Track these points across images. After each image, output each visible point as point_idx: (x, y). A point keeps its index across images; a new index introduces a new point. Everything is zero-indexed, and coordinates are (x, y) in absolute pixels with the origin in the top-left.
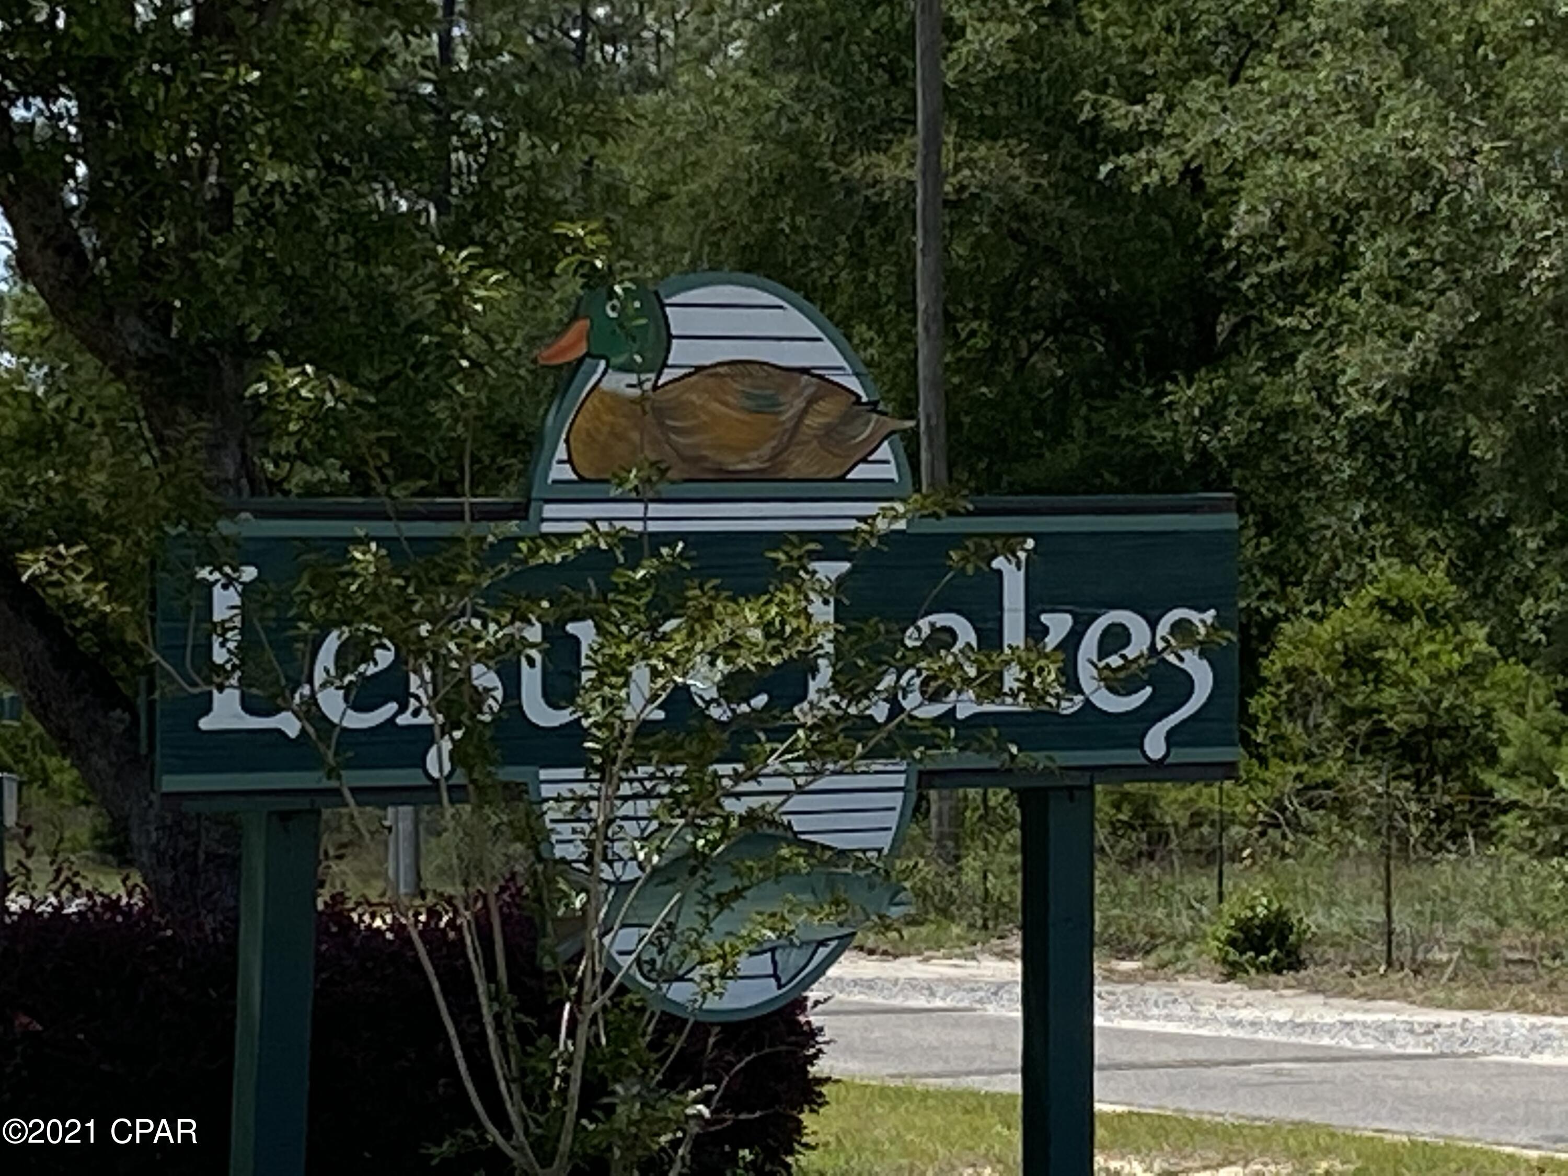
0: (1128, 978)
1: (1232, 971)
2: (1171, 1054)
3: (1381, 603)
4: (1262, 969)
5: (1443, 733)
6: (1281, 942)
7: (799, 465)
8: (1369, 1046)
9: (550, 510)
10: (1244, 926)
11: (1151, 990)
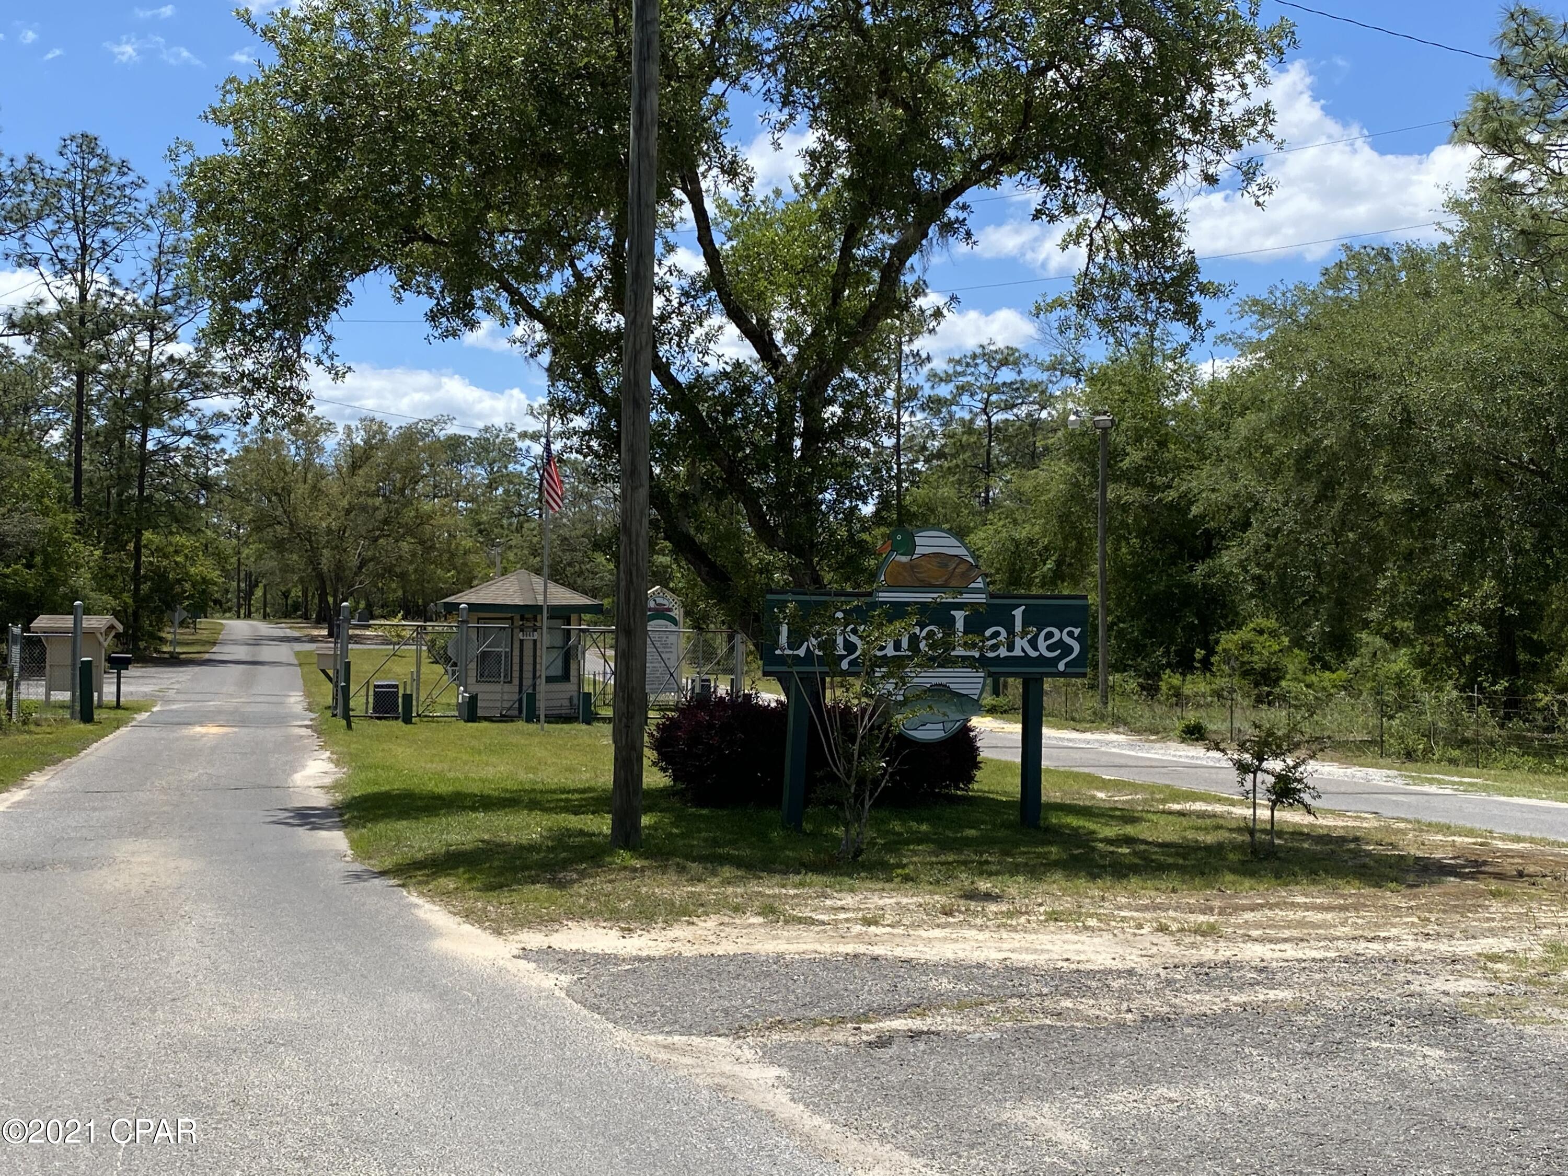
0: (1152, 741)
1: (1183, 741)
2: (1148, 764)
3: (1255, 629)
4: (1193, 740)
5: (1274, 670)
6: (1199, 732)
7: (954, 583)
8: (1211, 764)
9: (881, 594)
10: (1187, 727)
11: (1158, 745)
